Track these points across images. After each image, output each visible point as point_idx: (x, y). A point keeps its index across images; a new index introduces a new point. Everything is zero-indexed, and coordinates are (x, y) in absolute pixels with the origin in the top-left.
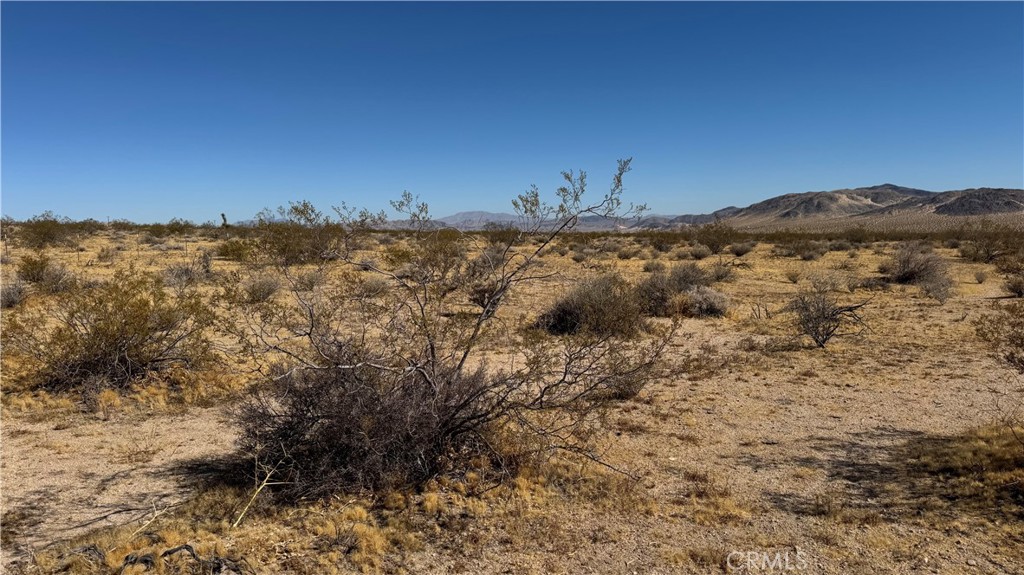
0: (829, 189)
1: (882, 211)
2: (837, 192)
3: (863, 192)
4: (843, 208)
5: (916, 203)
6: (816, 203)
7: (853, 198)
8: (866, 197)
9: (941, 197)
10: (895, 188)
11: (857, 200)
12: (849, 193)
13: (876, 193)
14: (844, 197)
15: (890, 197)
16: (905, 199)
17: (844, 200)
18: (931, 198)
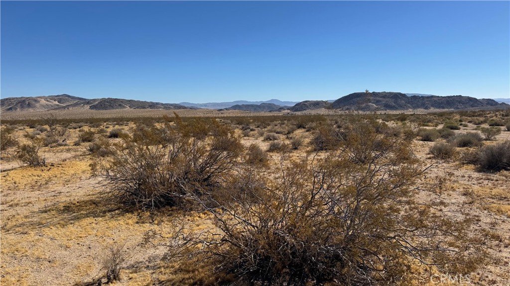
0: (34, 96)
1: (64, 108)
2: (39, 97)
3: (53, 98)
4: (43, 106)
5: (80, 104)
6: (27, 103)
7: (48, 101)
8: (55, 100)
9: (92, 101)
10: (69, 96)
11: (50, 102)
12: (46, 98)
13: (61, 99)
14: (43, 100)
15: (66, 101)
16: (75, 102)
17: (43, 102)
18: (87, 102)
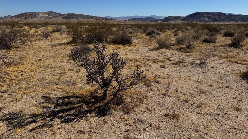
0: (37, 12)
1: (51, 18)
2: (39, 12)
3: (45, 13)
4: (41, 17)
5: (58, 16)
6: (34, 15)
7: (43, 14)
8: (46, 14)
9: (63, 15)
10: (53, 12)
11: (44, 15)
12: (42, 13)
13: (49, 13)
14: (41, 14)
15: (51, 14)
16: (55, 15)
17: (41, 15)
18: (61, 15)
